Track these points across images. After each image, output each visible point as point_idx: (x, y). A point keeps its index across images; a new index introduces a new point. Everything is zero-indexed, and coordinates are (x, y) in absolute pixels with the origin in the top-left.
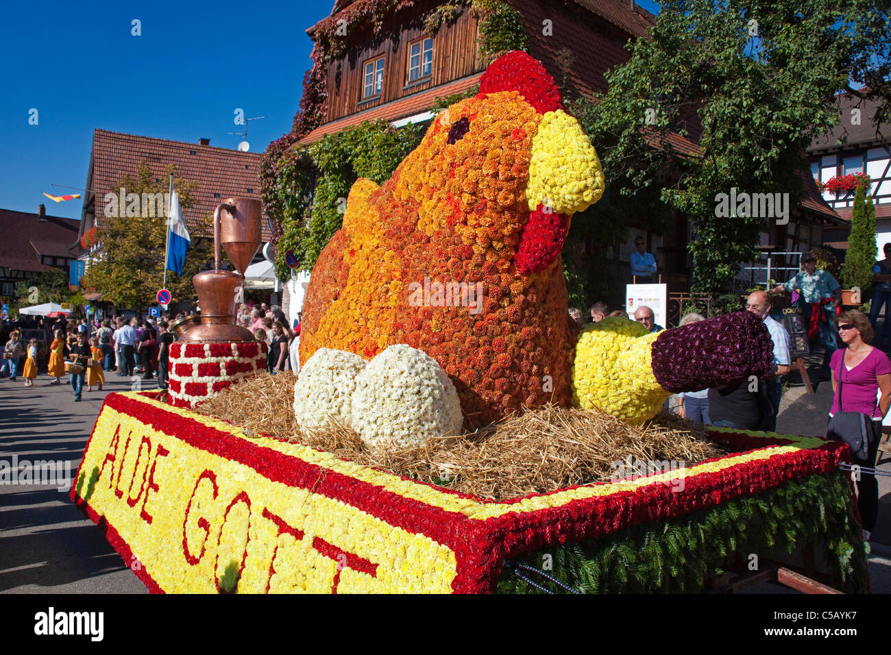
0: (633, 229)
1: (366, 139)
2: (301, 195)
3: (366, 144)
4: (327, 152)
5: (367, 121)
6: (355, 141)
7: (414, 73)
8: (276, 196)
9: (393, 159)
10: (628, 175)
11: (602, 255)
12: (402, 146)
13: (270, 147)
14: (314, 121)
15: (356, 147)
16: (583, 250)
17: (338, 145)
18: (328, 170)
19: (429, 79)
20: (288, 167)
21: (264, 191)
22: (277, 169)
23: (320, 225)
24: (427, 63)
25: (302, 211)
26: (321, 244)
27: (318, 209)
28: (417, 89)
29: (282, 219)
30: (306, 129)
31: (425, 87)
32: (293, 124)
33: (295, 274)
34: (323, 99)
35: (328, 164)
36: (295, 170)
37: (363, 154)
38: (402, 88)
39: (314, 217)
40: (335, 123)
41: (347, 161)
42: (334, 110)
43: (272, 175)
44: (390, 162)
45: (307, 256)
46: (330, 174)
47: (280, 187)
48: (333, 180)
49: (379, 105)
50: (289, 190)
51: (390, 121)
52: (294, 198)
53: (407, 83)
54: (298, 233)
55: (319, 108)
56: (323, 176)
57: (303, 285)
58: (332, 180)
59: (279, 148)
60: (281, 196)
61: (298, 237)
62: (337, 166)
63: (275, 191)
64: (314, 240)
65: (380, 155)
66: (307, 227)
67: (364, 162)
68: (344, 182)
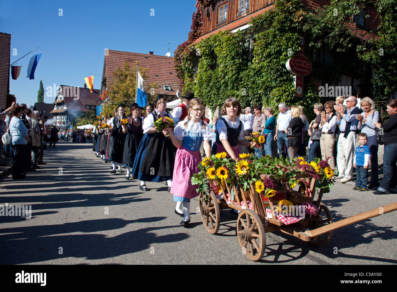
1: (220, 39)
2: (192, 67)
3: (220, 41)
4: (203, 47)
5: (221, 31)
6: (215, 40)
7: (241, 9)
8: (181, 69)
9: (232, 46)
10: (340, 42)
12: (236, 40)
13: (178, 47)
14: (197, 35)
15: (215, 43)
17: (208, 43)
18: (203, 55)
20: (186, 55)
21: (176, 66)
22: (182, 56)
23: (201, 79)
24: (247, 4)
25: (193, 74)
26: (201, 88)
27: (200, 72)
28: (242, 16)
29: (184, 78)
30: (194, 39)
32: (188, 36)
34: (201, 25)
35: (204, 52)
36: (189, 56)
37: (219, 46)
38: (236, 16)
39: (198, 76)
40: (206, 35)
41: (212, 49)
42: (206, 29)
43: (180, 59)
44: (231, 48)
46: (205, 57)
47: (183, 64)
48: (206, 59)
49: (226, 25)
50: (187, 65)
51: (230, 30)
52: (189, 69)
53: (238, 14)
54: (191, 84)
55: (199, 29)
56: (201, 58)
58: (205, 59)
59: (182, 47)
60: (183, 68)
61: (191, 86)
62: (207, 53)
63: (181, 66)
64: (198, 86)
65: (226, 44)
66: (195, 81)
67: (219, 49)
68: (211, 60)
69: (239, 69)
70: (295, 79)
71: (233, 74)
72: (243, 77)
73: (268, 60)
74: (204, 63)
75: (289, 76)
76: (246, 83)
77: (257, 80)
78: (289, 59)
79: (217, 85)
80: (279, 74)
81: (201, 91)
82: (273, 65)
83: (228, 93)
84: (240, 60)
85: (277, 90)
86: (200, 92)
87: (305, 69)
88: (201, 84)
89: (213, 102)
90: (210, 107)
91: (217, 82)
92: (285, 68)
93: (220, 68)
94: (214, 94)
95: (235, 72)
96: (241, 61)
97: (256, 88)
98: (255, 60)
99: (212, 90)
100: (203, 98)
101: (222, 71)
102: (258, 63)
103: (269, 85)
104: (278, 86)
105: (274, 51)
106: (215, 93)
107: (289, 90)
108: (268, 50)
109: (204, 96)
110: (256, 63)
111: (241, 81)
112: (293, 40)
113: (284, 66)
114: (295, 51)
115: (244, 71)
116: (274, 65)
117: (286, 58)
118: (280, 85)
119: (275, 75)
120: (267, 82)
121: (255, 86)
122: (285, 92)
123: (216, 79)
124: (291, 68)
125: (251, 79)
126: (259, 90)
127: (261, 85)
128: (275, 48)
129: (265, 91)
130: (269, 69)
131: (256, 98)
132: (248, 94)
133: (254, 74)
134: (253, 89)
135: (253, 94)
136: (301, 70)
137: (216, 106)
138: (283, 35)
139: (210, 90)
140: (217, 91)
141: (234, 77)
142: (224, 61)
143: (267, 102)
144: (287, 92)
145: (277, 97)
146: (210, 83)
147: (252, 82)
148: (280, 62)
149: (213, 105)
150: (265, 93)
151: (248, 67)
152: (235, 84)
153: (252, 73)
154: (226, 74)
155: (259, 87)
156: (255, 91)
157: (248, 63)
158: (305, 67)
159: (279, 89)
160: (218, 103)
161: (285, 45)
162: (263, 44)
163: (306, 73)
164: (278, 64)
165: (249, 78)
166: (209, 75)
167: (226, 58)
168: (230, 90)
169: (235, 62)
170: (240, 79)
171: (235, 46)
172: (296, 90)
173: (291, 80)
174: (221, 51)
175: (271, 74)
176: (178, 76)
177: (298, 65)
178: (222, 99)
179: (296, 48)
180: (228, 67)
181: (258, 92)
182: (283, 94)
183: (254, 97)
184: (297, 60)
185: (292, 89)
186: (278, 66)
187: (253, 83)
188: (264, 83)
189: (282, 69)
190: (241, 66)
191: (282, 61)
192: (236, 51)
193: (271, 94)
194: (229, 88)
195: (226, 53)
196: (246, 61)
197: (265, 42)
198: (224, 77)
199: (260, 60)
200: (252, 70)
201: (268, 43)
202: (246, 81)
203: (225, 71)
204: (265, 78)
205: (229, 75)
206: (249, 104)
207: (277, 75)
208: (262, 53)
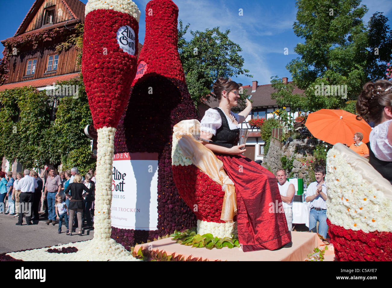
1: (25, 94)
3: (25, 96)
4: (6, 97)
5: (26, 86)
6: (20, 94)
7: (50, 68)
9: (36, 104)
12: (40, 99)
14: (1, 82)
17: (12, 95)
18: (6, 105)
19: (56, 72)
24: (55, 64)
28: (50, 75)
31: (53, 75)
34: (6, 73)
35: (7, 102)
37: (23, 100)
38: (43, 73)
40: (11, 84)
41: (15, 102)
42: (12, 78)
44: (34, 106)
46: (7, 107)
49: (33, 79)
51: (36, 87)
53: (46, 72)
55: (4, 76)
56: (4, 107)
58: (8, 110)
62: (10, 104)
65: (31, 102)
67: (23, 104)
68: (13, 111)
69: (41, 127)
70: (92, 143)
71: (34, 131)
72: (45, 135)
73: (69, 124)
74: (6, 113)
75: (87, 140)
76: (46, 141)
77: (57, 139)
78: (88, 125)
79: (18, 138)
82: (72, 129)
83: (29, 148)
84: (42, 118)
85: (75, 151)
89: (12, 154)
90: (8, 158)
91: (18, 135)
92: (84, 132)
93: (22, 122)
94: (14, 147)
95: (37, 129)
96: (44, 119)
98: (57, 121)
99: (11, 142)
101: (24, 125)
102: (60, 124)
103: (68, 146)
104: (76, 148)
105: (75, 116)
107: (86, 152)
108: (70, 115)
110: (58, 124)
111: (42, 138)
113: (82, 131)
115: (46, 129)
116: (74, 129)
117: (85, 124)
118: (78, 147)
119: (73, 138)
120: (67, 143)
121: (55, 145)
122: (82, 154)
124: (88, 133)
125: (52, 137)
127: (61, 145)
128: (76, 114)
129: (64, 151)
130: (69, 132)
131: (55, 156)
132: (48, 151)
133: (56, 134)
134: (54, 147)
135: (53, 152)
137: (15, 158)
138: (84, 103)
140: (17, 144)
141: (36, 134)
143: (65, 160)
144: (83, 154)
145: (75, 157)
146: (10, 134)
147: (53, 140)
148: (79, 127)
149: (12, 157)
150: (64, 152)
151: (50, 126)
152: (36, 140)
153: (53, 132)
154: (27, 129)
155: (59, 146)
157: (51, 122)
159: (77, 151)
160: (17, 155)
161: (85, 112)
162: (66, 109)
164: (77, 129)
165: (49, 137)
166: (9, 127)
167: (29, 114)
168: (30, 145)
169: (37, 119)
170: (41, 136)
171: (39, 105)
172: (92, 152)
173: (89, 143)
174: (25, 106)
175: (70, 136)
178: (21, 152)
180: (30, 123)
181: (58, 150)
182: (80, 155)
185: (89, 151)
186: (77, 130)
187: (54, 141)
188: (63, 143)
189: (80, 134)
190: (43, 124)
191: (81, 126)
192: (40, 109)
193: (69, 154)
194: (30, 143)
195: (30, 110)
196: (49, 120)
197: (67, 107)
198: (25, 132)
199: (61, 122)
200: (53, 130)
201: (70, 108)
202: (47, 139)
203: (27, 126)
204: (65, 138)
205: (31, 130)
206: (49, 160)
207: (75, 138)
208: (64, 117)
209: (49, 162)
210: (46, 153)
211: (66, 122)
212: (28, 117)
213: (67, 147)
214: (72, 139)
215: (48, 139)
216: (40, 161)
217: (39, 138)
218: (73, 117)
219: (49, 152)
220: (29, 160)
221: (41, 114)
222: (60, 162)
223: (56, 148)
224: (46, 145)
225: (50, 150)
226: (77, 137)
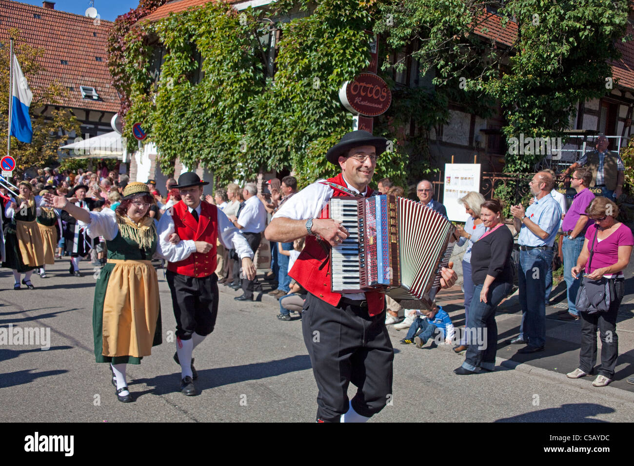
0: (457, 112)
1: (209, 20)
2: (148, 69)
3: (210, 25)
4: (173, 30)
6: (199, 21)
8: (123, 71)
9: (233, 41)
11: (425, 136)
12: (242, 29)
13: (117, 21)
16: (408, 132)
17: (183, 24)
18: (173, 47)
20: (135, 42)
21: (111, 64)
22: (124, 43)
23: (166, 101)
25: (149, 85)
26: (166, 118)
27: (164, 85)
29: (129, 92)
30: (152, 5)
33: (143, 146)
35: (174, 42)
36: (142, 46)
37: (206, 34)
39: (161, 92)
41: (192, 40)
43: (119, 49)
44: (230, 45)
45: (153, 129)
46: (176, 52)
47: (127, 60)
48: (179, 58)
50: (137, 65)
51: (232, 3)
52: (141, 73)
54: (145, 107)
56: (169, 53)
57: (150, 156)
58: (177, 58)
59: (126, 23)
60: (127, 69)
61: (145, 111)
62: (182, 44)
63: (122, 65)
64: (161, 114)
66: (154, 101)
67: (207, 42)
68: (189, 60)
69: (247, 92)
70: (357, 123)
71: (233, 101)
72: (256, 108)
73: (305, 81)
74: (175, 65)
75: (346, 116)
76: (259, 121)
77: (282, 117)
78: (347, 83)
79: (202, 118)
80: (324, 111)
81: (167, 125)
82: (313, 92)
83: (225, 137)
84: (248, 72)
85: (320, 142)
86: (164, 127)
87: (377, 102)
88: (167, 111)
89: (192, 152)
90: (184, 161)
91: (199, 112)
92: (338, 100)
93: (207, 83)
94: (195, 136)
95: (238, 97)
96: (252, 74)
97: (280, 134)
98: (280, 77)
99: (189, 127)
100: (170, 142)
101: (212, 89)
102: (286, 84)
103: (305, 130)
104: (323, 134)
105: (318, 63)
106: (197, 135)
108: (306, 61)
109: (172, 137)
110: (282, 84)
111: (250, 115)
112: (354, 46)
113: (335, 96)
114: (358, 68)
115: (257, 95)
116: (317, 93)
117: (340, 80)
118: (327, 133)
119: (316, 113)
120: (302, 125)
121: (278, 130)
123: (200, 104)
124: (348, 100)
125: (270, 113)
126: (285, 138)
127: (289, 129)
128: (319, 58)
129: (296, 143)
130: (306, 99)
131: (280, 154)
132: (264, 145)
133: (277, 105)
134: (275, 135)
135: (273, 145)
136: (369, 104)
137: (199, 161)
138: (337, 32)
139: (187, 126)
140: (201, 131)
141: (236, 107)
142: (217, 71)
143: (300, 162)
145: (319, 156)
146: (186, 110)
147: (272, 120)
148: (327, 87)
149: (192, 159)
150: (298, 145)
151: (266, 89)
152: (237, 121)
153: (272, 102)
154: (219, 97)
155: (285, 132)
156: (278, 139)
157: (267, 79)
158: (377, 97)
159: (324, 142)
160: (201, 155)
161: (339, 53)
162: (297, 48)
163: (378, 110)
164: (324, 92)
165: (265, 113)
166: (184, 95)
167: (221, 64)
168: (227, 132)
169: (238, 74)
170: (248, 112)
171: (239, 42)
173: (350, 124)
174: (210, 47)
175: (309, 110)
176: (116, 86)
177: (363, 94)
178: (210, 147)
179: (359, 61)
180: (225, 84)
181: (283, 142)
183: (275, 151)
184: (361, 84)
186: (324, 94)
187: (275, 122)
188: (295, 125)
189: (331, 102)
190: (251, 85)
191: (331, 84)
192: (242, 52)
193: (308, 149)
194: (226, 127)
195: (221, 54)
196: (262, 75)
197: (301, 44)
198: (216, 103)
199: (289, 79)
200: (272, 96)
201: (307, 45)
202: (260, 117)
203: (219, 90)
204: (297, 114)
205: (225, 100)
206: (265, 163)
207: (320, 113)
208: (293, 65)
209: (267, 167)
210: (260, 149)
211: (300, 79)
212: (219, 70)
213: (303, 134)
214: (313, 115)
215: (262, 118)
216: (248, 165)
217: (243, 117)
218: (314, 65)
219: (266, 146)
220: (226, 163)
221: (244, 62)
222: (290, 166)
223: (280, 137)
224: (260, 131)
225: (268, 141)
226: (324, 110)
